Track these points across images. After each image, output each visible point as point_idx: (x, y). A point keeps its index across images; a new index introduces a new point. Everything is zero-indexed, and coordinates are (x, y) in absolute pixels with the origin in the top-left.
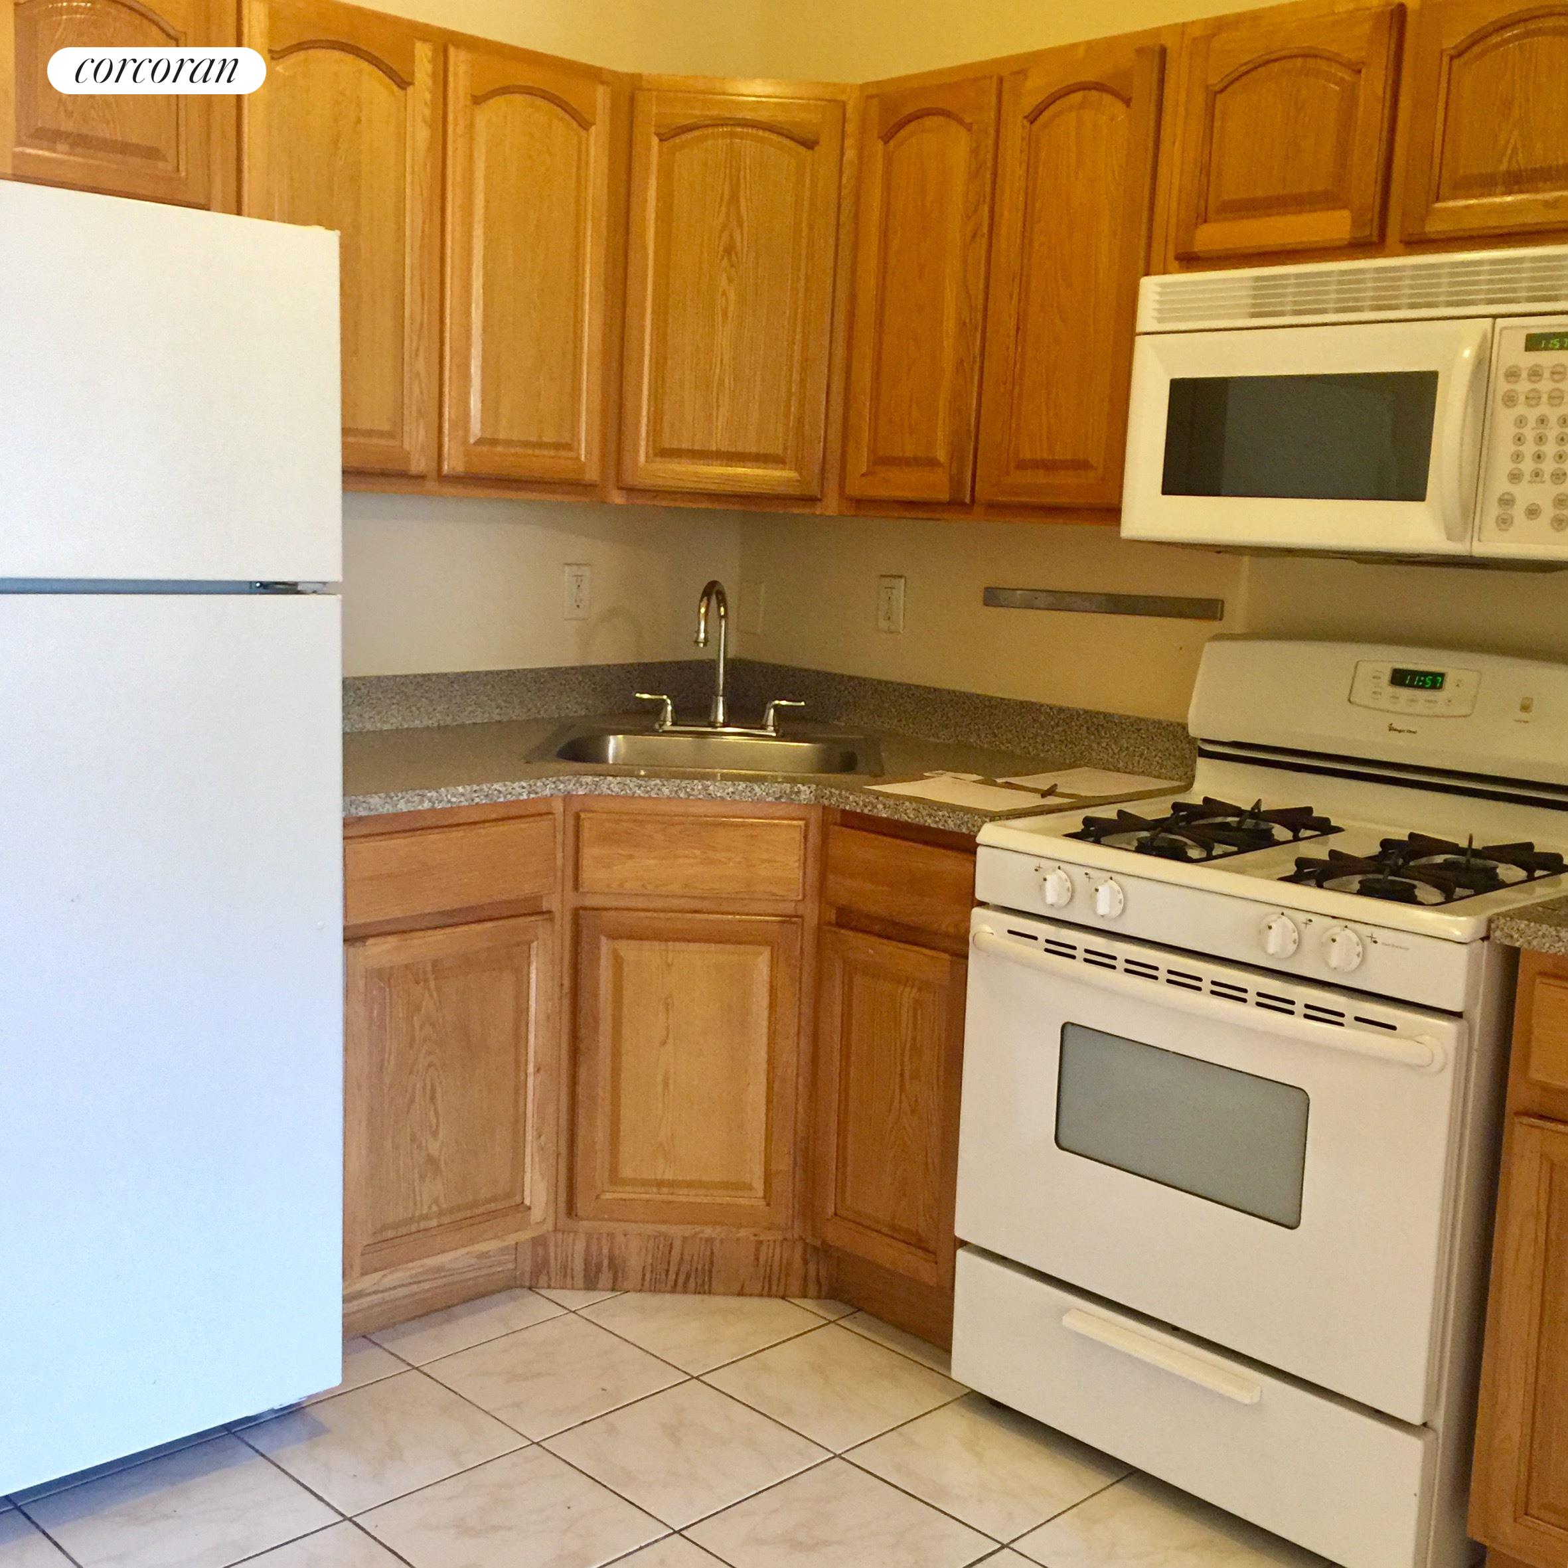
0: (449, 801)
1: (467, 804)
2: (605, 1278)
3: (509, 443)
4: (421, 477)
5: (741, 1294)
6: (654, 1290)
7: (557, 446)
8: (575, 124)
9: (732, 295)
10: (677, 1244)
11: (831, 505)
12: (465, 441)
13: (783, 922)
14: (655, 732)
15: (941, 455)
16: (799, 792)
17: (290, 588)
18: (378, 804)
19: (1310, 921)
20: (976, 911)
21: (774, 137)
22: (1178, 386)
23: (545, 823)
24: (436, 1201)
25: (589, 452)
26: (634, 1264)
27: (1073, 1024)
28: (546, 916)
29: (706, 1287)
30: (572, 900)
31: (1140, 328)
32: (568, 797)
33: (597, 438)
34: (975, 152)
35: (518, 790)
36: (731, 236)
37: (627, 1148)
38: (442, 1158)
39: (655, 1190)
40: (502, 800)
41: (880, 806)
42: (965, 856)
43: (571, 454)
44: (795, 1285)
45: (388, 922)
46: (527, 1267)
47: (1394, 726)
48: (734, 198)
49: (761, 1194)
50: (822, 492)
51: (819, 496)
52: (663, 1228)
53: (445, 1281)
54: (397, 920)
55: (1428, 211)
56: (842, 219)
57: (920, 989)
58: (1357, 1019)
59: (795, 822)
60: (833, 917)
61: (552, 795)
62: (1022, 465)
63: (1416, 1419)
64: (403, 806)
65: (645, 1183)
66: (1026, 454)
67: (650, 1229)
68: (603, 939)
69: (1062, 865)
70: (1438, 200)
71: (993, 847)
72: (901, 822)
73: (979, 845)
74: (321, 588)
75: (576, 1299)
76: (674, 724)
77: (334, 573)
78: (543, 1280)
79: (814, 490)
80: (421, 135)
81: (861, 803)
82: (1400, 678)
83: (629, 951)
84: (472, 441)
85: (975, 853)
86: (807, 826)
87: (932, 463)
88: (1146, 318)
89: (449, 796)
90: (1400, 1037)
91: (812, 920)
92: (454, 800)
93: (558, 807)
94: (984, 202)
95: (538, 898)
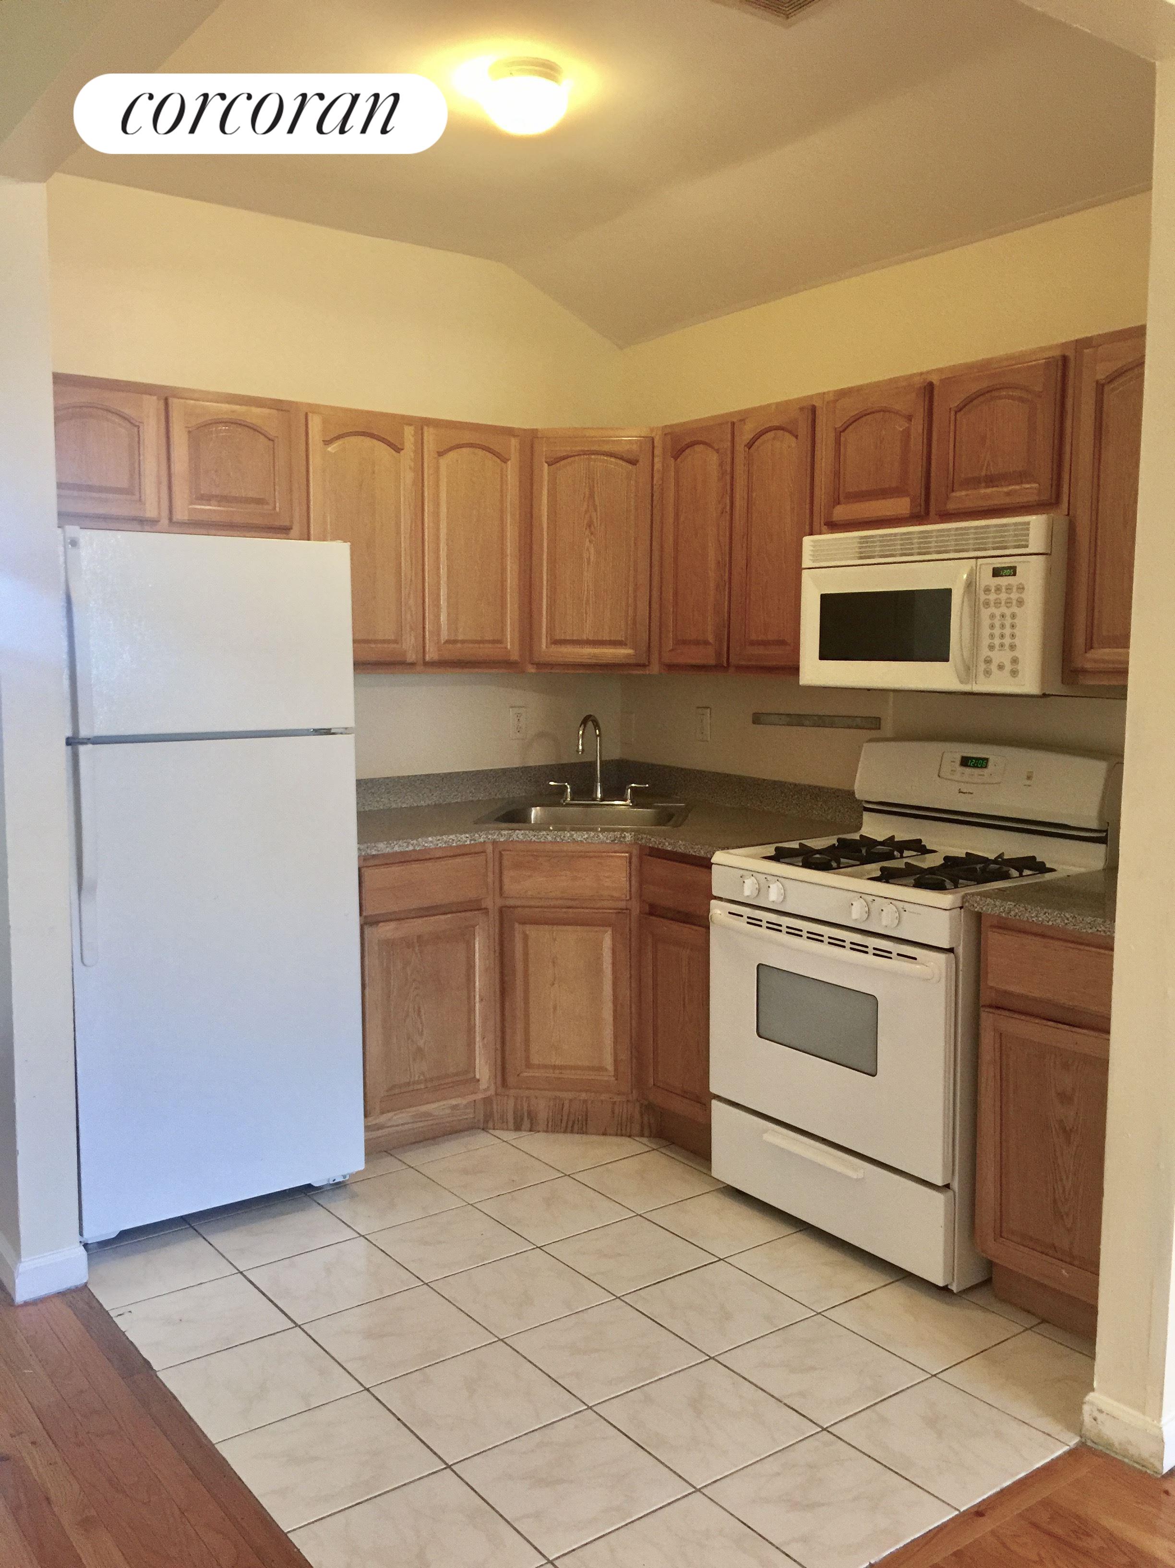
0: (424, 846)
1: (434, 847)
2: (526, 1123)
3: (463, 642)
4: (413, 664)
5: (604, 1134)
6: (553, 1132)
7: (494, 642)
8: (499, 461)
9: (592, 550)
10: (567, 1103)
11: (655, 669)
12: (438, 642)
13: (616, 913)
14: (558, 804)
15: (711, 638)
16: (624, 837)
17: (328, 732)
18: (382, 847)
19: (874, 900)
20: (713, 902)
21: (613, 459)
22: (824, 597)
23: (482, 857)
24: (423, 1074)
25: (512, 644)
26: (543, 1116)
27: (763, 965)
28: (484, 911)
29: (584, 1129)
30: (500, 902)
31: (803, 566)
32: (495, 843)
33: (517, 635)
34: (721, 465)
35: (465, 839)
36: (591, 517)
37: (534, 1048)
38: (426, 1049)
39: (551, 1071)
40: (454, 844)
41: (667, 844)
42: (706, 870)
43: (502, 646)
44: (636, 1128)
45: (390, 914)
46: (481, 1117)
47: (962, 790)
48: (592, 496)
49: (613, 1073)
50: (649, 662)
51: (647, 664)
52: (558, 1094)
53: (432, 1122)
54: (395, 912)
55: (948, 498)
56: (655, 503)
57: (691, 949)
58: (898, 954)
59: (623, 854)
60: (647, 908)
61: (485, 841)
62: (753, 643)
63: (940, 1183)
64: (397, 849)
65: (545, 1067)
66: (754, 637)
67: (550, 1094)
68: (517, 925)
69: (754, 874)
70: (953, 491)
71: (719, 865)
72: (678, 853)
73: (713, 864)
74: (346, 731)
75: (510, 1136)
76: (572, 799)
77: (351, 723)
78: (490, 1125)
79: (644, 660)
80: (408, 477)
81: (657, 842)
82: (966, 762)
83: (532, 931)
84: (443, 642)
85: (711, 868)
86: (630, 858)
87: (706, 643)
88: (807, 561)
89: (424, 843)
90: (919, 964)
91: (636, 912)
92: (426, 845)
93: (490, 848)
94: (727, 493)
95: (478, 901)
